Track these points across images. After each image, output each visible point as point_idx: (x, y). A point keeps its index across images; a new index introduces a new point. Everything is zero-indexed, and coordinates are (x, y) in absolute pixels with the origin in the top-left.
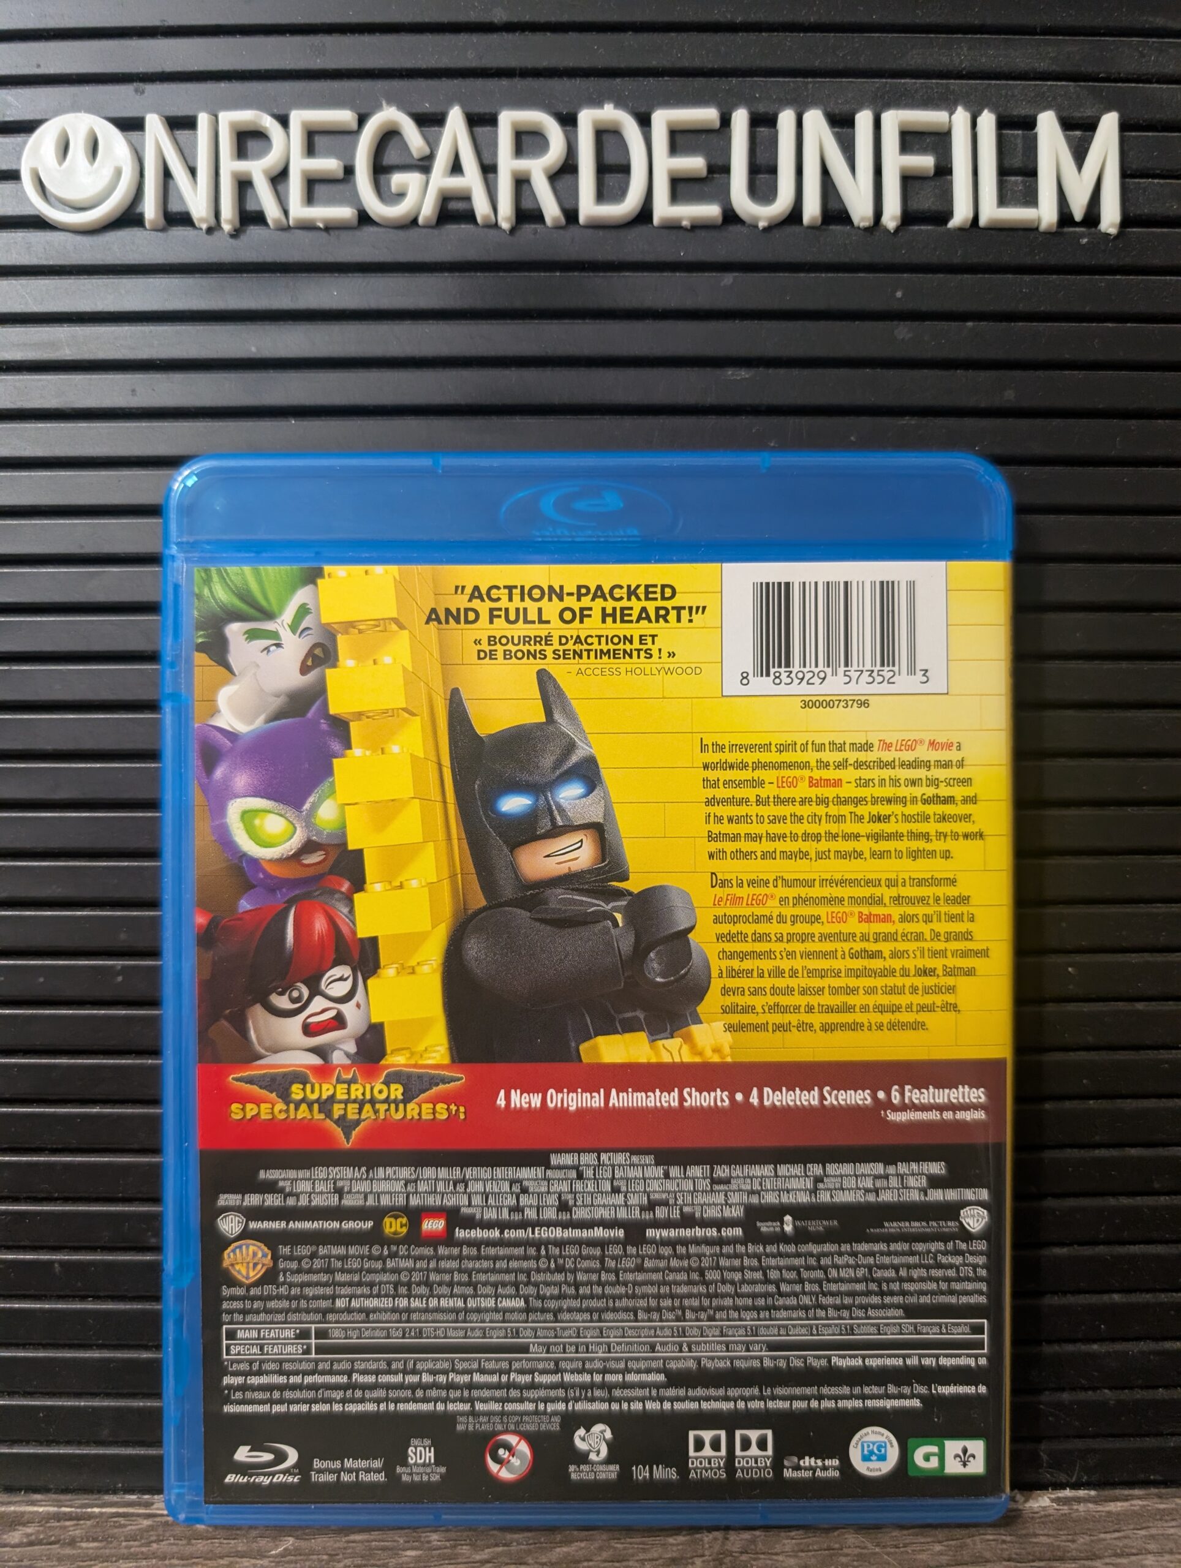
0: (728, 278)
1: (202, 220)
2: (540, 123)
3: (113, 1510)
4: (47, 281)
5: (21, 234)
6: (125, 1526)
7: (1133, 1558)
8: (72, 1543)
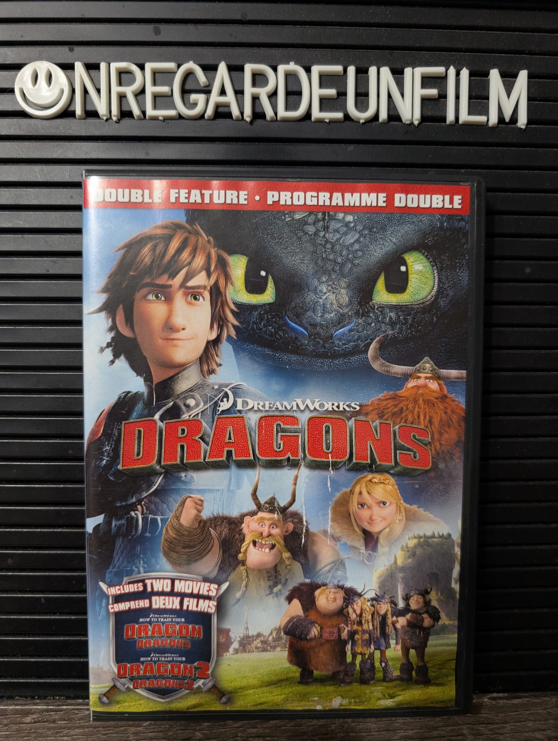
0: (351, 147)
1: (104, 115)
2: (264, 70)
3: (72, 707)
4: (29, 143)
5: (15, 120)
6: (78, 714)
7: (523, 723)
8: (54, 721)
